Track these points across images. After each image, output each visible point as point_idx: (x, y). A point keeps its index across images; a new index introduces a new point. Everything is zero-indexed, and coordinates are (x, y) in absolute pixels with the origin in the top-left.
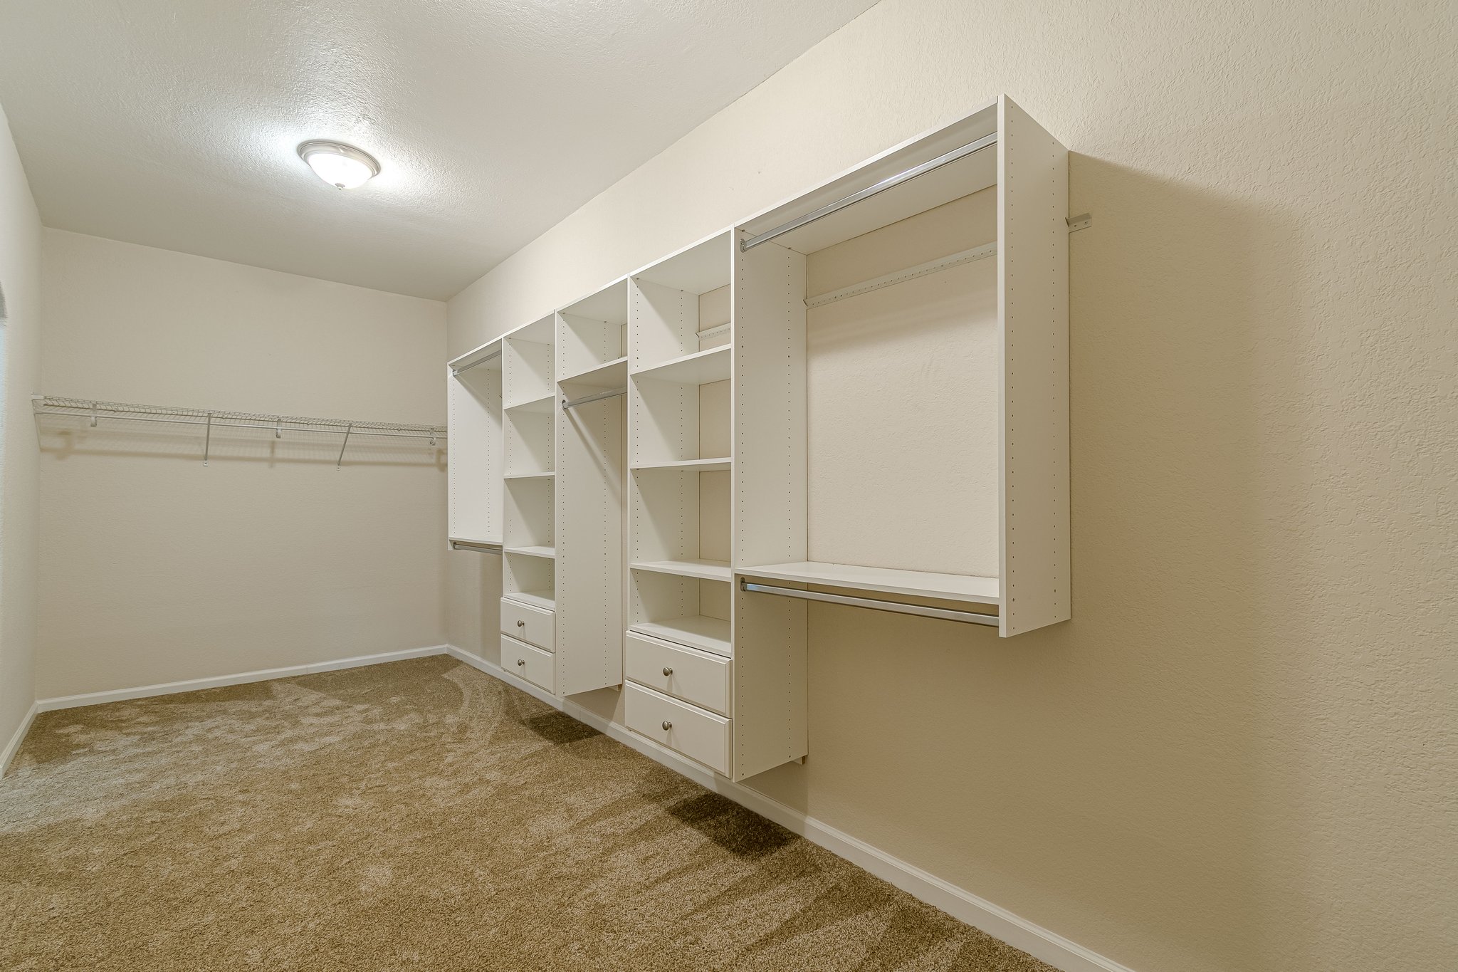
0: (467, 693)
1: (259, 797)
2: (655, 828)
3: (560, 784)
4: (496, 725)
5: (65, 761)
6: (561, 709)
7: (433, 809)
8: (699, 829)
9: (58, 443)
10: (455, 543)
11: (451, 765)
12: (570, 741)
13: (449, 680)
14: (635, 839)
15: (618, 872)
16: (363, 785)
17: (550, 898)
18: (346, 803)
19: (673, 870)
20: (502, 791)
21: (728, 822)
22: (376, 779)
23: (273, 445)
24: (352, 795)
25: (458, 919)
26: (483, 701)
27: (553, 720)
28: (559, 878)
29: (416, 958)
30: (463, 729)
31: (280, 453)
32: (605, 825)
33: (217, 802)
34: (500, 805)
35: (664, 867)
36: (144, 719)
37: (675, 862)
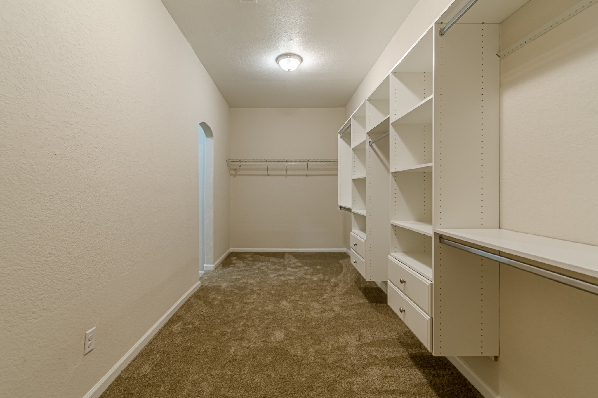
0: (345, 270)
1: (262, 293)
2: (398, 362)
3: (362, 322)
4: (349, 286)
5: (227, 268)
6: (380, 286)
7: (309, 316)
8: (423, 373)
9: (233, 172)
10: (341, 207)
11: (324, 299)
12: (377, 302)
13: (341, 263)
14: (385, 363)
15: (368, 377)
16: (292, 298)
17: (332, 375)
18: (284, 304)
19: (398, 390)
20: (337, 317)
21: (443, 376)
22: (297, 297)
23: (286, 170)
24: (287, 301)
25: (294, 367)
26: (349, 275)
27: (374, 291)
28: (340, 367)
29: (273, 376)
30: (336, 285)
31: (289, 173)
32: (374, 350)
33: (252, 291)
34: (333, 323)
35: (393, 385)
36: (250, 259)
37: (401, 385)
